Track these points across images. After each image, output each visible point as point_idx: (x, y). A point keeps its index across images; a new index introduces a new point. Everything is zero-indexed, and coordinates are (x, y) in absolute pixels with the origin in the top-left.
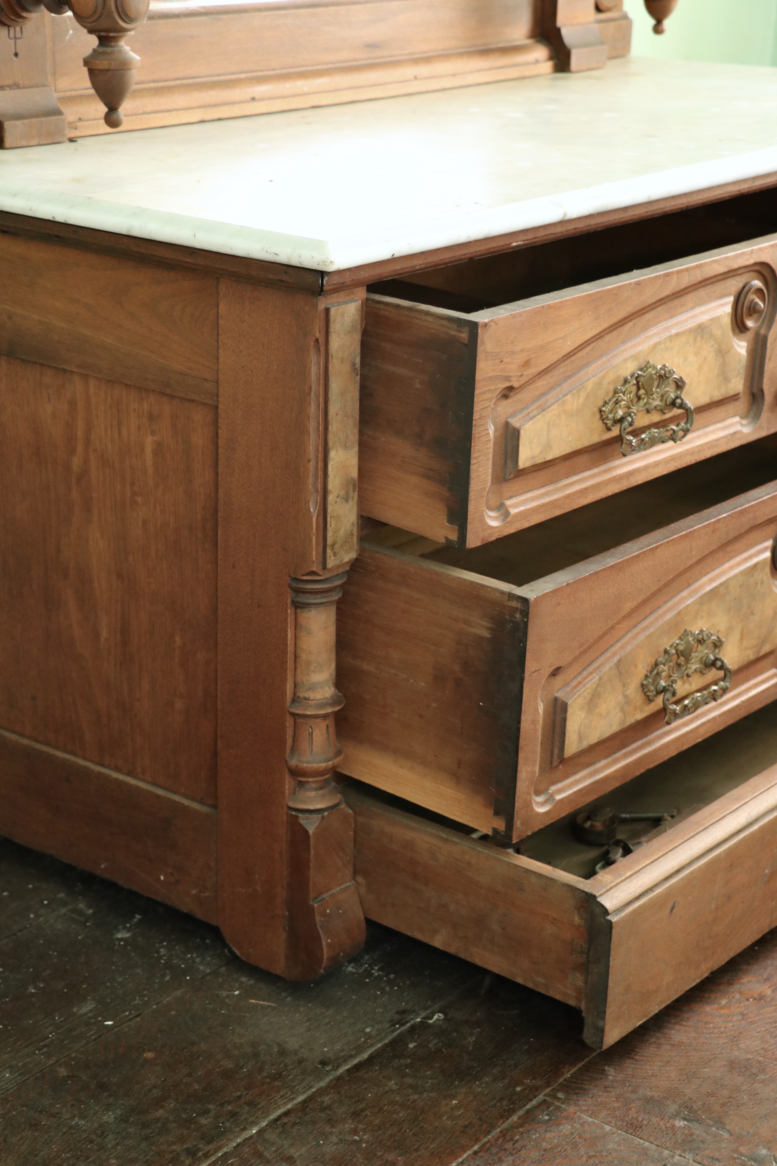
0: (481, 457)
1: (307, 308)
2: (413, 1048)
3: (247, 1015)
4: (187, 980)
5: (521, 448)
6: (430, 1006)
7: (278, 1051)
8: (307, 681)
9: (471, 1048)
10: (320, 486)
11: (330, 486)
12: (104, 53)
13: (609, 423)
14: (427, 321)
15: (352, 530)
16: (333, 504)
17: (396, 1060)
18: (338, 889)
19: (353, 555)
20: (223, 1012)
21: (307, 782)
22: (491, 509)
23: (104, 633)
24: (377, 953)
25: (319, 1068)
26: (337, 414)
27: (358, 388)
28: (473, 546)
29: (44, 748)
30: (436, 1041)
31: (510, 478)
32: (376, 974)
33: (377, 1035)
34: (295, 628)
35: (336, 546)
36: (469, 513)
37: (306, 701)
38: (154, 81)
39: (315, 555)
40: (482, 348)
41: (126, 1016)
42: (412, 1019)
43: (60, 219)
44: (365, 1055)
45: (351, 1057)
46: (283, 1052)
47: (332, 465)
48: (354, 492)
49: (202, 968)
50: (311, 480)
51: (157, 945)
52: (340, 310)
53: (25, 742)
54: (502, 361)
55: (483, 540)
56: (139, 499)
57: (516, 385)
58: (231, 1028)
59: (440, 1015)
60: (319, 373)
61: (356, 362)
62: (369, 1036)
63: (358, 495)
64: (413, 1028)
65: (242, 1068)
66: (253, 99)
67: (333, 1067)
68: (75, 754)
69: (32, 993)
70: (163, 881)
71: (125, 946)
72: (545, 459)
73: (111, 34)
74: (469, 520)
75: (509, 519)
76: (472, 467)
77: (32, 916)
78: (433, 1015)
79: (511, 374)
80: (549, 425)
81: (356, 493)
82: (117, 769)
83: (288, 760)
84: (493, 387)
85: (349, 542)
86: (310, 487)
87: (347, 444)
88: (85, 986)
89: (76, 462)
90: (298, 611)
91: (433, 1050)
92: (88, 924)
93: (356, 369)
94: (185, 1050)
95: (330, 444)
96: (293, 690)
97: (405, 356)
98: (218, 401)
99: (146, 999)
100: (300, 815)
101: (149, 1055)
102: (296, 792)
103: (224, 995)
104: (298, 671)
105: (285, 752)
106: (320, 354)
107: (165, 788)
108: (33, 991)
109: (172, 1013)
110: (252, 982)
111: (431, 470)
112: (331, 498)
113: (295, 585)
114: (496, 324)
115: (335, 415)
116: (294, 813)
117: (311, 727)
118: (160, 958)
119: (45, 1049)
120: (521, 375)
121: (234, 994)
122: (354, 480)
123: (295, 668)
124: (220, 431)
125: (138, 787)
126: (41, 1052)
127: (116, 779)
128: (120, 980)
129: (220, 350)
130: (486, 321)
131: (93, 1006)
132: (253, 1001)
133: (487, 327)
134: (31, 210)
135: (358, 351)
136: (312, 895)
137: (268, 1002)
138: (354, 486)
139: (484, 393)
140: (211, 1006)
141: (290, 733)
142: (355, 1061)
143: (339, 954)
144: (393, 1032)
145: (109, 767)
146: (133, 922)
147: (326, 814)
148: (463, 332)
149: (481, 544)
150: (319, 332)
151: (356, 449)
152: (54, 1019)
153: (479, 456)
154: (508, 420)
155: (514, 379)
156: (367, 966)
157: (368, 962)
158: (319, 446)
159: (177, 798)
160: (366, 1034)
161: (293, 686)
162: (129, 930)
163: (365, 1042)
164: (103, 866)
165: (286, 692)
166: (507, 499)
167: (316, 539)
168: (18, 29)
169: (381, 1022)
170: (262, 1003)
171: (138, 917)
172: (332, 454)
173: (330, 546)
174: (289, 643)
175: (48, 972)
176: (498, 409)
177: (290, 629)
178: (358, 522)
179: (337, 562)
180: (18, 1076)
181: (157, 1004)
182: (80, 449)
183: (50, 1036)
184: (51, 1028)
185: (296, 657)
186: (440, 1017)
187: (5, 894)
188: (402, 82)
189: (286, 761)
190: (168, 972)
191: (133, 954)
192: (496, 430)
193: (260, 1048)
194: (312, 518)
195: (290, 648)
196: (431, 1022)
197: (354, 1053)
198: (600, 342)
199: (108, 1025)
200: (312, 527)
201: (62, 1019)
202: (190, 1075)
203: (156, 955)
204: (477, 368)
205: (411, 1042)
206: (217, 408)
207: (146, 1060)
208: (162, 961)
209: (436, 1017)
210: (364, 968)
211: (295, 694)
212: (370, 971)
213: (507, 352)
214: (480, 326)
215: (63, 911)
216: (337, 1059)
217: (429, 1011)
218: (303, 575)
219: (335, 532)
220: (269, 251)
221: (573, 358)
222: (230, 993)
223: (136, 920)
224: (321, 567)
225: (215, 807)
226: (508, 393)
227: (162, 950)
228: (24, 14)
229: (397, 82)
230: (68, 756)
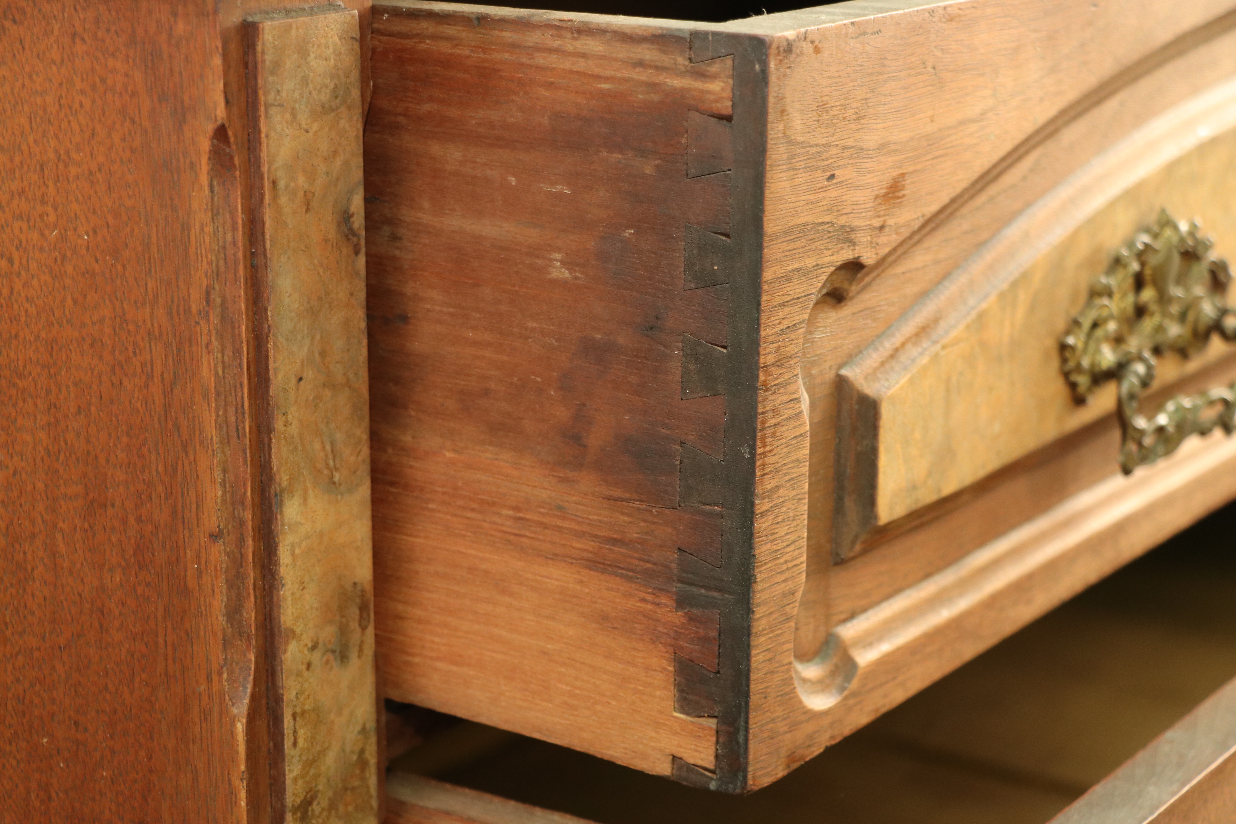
0: (782, 492)
1: (180, 28)
5: (884, 461)
10: (249, 616)
11: (289, 616)
13: (1083, 381)
14: (584, 56)
15: (362, 751)
16: (299, 674)
22: (804, 657)
26: (301, 379)
27: (362, 295)
28: (766, 781)
31: (851, 555)
36: (753, 677)
40: (781, 127)
47: (293, 545)
48: (364, 629)
50: (223, 599)
52: (293, 32)
54: (832, 176)
55: (791, 757)
57: (868, 258)
60: (235, 243)
61: (353, 209)
63: (376, 635)
72: (940, 491)
74: (754, 699)
75: (854, 684)
76: (761, 525)
79: (856, 223)
80: (948, 390)
81: (370, 631)
84: (809, 262)
85: (353, 789)
93: (352, 232)
95: (282, 477)
97: (513, 180)
106: (233, 179)
111: (614, 541)
112: (289, 655)
114: (817, 50)
115: (294, 380)
120: (882, 228)
122: (363, 591)
130: (790, 34)
133: (792, 57)
135: (357, 174)
138: (363, 608)
139: (788, 279)
148: (713, 77)
149: (785, 773)
150: (227, 104)
151: (364, 491)
153: (777, 487)
154: (844, 372)
155: (863, 238)
158: (244, 487)
166: (845, 621)
167: (249, 792)
172: (288, 513)
173: (295, 810)
176: (817, 335)
178: (378, 721)
192: (813, 405)
194: (233, 724)
198: (1050, 146)
200: (235, 752)
204: (767, 193)
213: (844, 148)
214: (773, 51)
219: (310, 763)
221: (993, 190)
226: (846, 286)
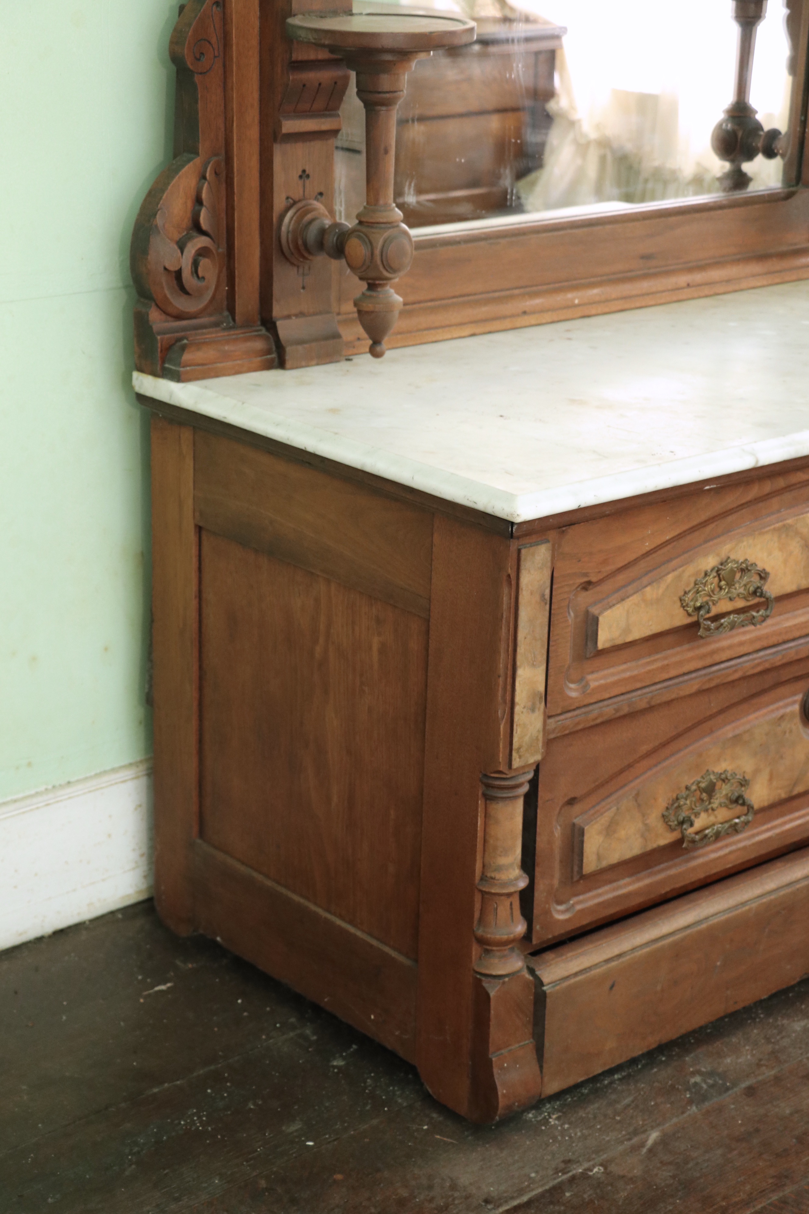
0: (560, 640)
1: (500, 549)
2: (569, 1197)
3: (430, 1149)
4: (384, 1111)
5: (600, 632)
6: (594, 1159)
7: (450, 1186)
8: (494, 863)
9: (620, 1203)
10: (508, 698)
11: (517, 699)
12: (371, 296)
13: (690, 610)
15: (537, 737)
16: (520, 714)
17: (551, 1207)
18: (517, 1045)
19: (538, 757)
20: (410, 1144)
21: (492, 950)
22: (572, 682)
23: (335, 799)
24: (558, 1103)
25: (482, 1205)
26: (525, 638)
29: (284, 891)
30: (591, 1192)
31: (589, 658)
32: (553, 1123)
33: (540, 1181)
34: (485, 816)
35: (522, 750)
37: (492, 881)
38: (432, 300)
39: (502, 757)
41: (327, 1138)
42: (575, 1169)
43: (310, 449)
44: (525, 1199)
45: (513, 1198)
46: (454, 1187)
47: (520, 681)
48: (540, 704)
49: (400, 1101)
50: (500, 693)
51: (366, 1076)
52: (531, 551)
53: (269, 883)
56: (366, 689)
57: (596, 579)
58: (413, 1160)
59: (601, 1168)
60: (510, 603)
61: (545, 593)
62: (532, 1181)
64: (573, 1179)
65: (415, 1197)
66: (525, 313)
67: (495, 1205)
68: (307, 898)
69: (251, 1109)
70: (373, 1020)
71: (338, 1073)
72: (624, 641)
73: (377, 282)
75: (589, 691)
76: (552, 648)
77: (264, 1037)
78: (594, 1166)
79: (589, 571)
81: (542, 705)
82: (341, 917)
83: (475, 929)
85: (534, 746)
86: (500, 698)
87: (535, 663)
88: (296, 1107)
89: (318, 650)
90: (488, 802)
91: (587, 1200)
92: (310, 1049)
93: (545, 599)
94: (370, 1176)
95: (518, 663)
96: (481, 869)
98: (429, 615)
99: (346, 1125)
100: (483, 979)
101: (339, 1177)
102: (482, 958)
103: (414, 1128)
104: (487, 853)
105: (473, 923)
106: (511, 588)
107: (378, 939)
108: (252, 1107)
109: (366, 1140)
110: (441, 1119)
112: (517, 709)
113: (485, 780)
115: (523, 638)
116: (478, 976)
117: (496, 903)
118: (366, 1088)
119: (252, 1162)
121: (422, 1128)
122: (541, 693)
123: (484, 851)
124: (430, 641)
125: (355, 936)
126: (249, 1163)
127: (339, 926)
128: (327, 1104)
129: (433, 573)
131: (299, 1126)
132: (438, 1137)
134: (288, 439)
135: (548, 584)
136: (491, 1049)
137: (451, 1139)
138: (541, 698)
139: (562, 587)
140: (401, 1137)
141: (477, 906)
142: (515, 1203)
143: (514, 1104)
144: (555, 1179)
145: (334, 914)
146: (349, 1052)
147: (507, 979)
150: (511, 569)
151: (544, 667)
152: (265, 1134)
153: (558, 639)
154: (586, 610)
155: (592, 575)
156: (546, 1114)
157: (548, 1111)
158: (508, 664)
159: (386, 949)
160: (530, 1178)
161: (481, 866)
162: (344, 1058)
163: (528, 1186)
164: (326, 1000)
165: (475, 870)
166: (589, 674)
167: (503, 743)
168: (306, 267)
169: (547, 1168)
170: (445, 1139)
171: (355, 1047)
172: (520, 672)
173: (516, 750)
174: (479, 829)
175: (268, 1090)
176: (578, 599)
177: (480, 817)
179: (522, 764)
180: (225, 1183)
181: (354, 1130)
182: (321, 640)
183: (259, 1150)
184: (260, 1143)
185: (485, 841)
186: (600, 1170)
187: (245, 1014)
188: (673, 290)
189: (474, 931)
190: (369, 1101)
191: (343, 1082)
192: (576, 617)
193: (435, 1181)
194: (500, 724)
195: (480, 834)
196: (591, 1174)
197: (515, 1195)
199: (309, 1145)
200: (500, 733)
201: (271, 1135)
202: (369, 1199)
203: (362, 1085)
205: (569, 1191)
206: (429, 621)
207: (335, 1181)
208: (367, 1091)
209: (596, 1170)
210: (543, 1116)
211: (483, 873)
212: (548, 1120)
215: (292, 1034)
216: (500, 1199)
217: (591, 1163)
218: (491, 773)
219: (521, 738)
220: (470, 499)
222: (420, 1127)
223: (352, 1050)
224: (507, 767)
225: (416, 961)
227: (368, 1080)
228: (310, 257)
229: (668, 290)
230: (302, 901)
